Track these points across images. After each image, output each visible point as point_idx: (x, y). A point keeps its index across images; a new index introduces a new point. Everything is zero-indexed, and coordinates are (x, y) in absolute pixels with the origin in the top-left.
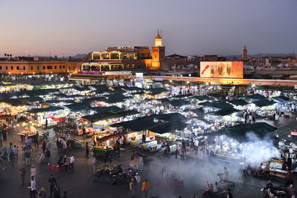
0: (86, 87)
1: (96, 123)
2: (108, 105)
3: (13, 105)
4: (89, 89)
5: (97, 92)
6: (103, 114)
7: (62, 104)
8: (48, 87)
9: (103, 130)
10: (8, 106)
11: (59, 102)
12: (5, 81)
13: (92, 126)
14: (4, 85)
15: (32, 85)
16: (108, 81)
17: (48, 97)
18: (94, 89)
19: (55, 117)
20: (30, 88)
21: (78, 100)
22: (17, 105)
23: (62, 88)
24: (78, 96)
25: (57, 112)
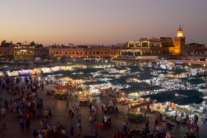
0: (123, 68)
1: (131, 94)
2: (139, 81)
3: (73, 79)
4: (126, 69)
5: (131, 71)
6: (135, 88)
7: (106, 79)
8: (96, 67)
9: (135, 100)
10: (71, 79)
11: (104, 78)
12: (69, 62)
13: (127, 97)
14: (68, 65)
15: (86, 65)
16: (139, 63)
17: (97, 74)
18: (129, 69)
19: (101, 88)
20: (85, 67)
21: (117, 76)
22: (76, 79)
23: (106, 68)
24: (117, 73)
25: (102, 85)
